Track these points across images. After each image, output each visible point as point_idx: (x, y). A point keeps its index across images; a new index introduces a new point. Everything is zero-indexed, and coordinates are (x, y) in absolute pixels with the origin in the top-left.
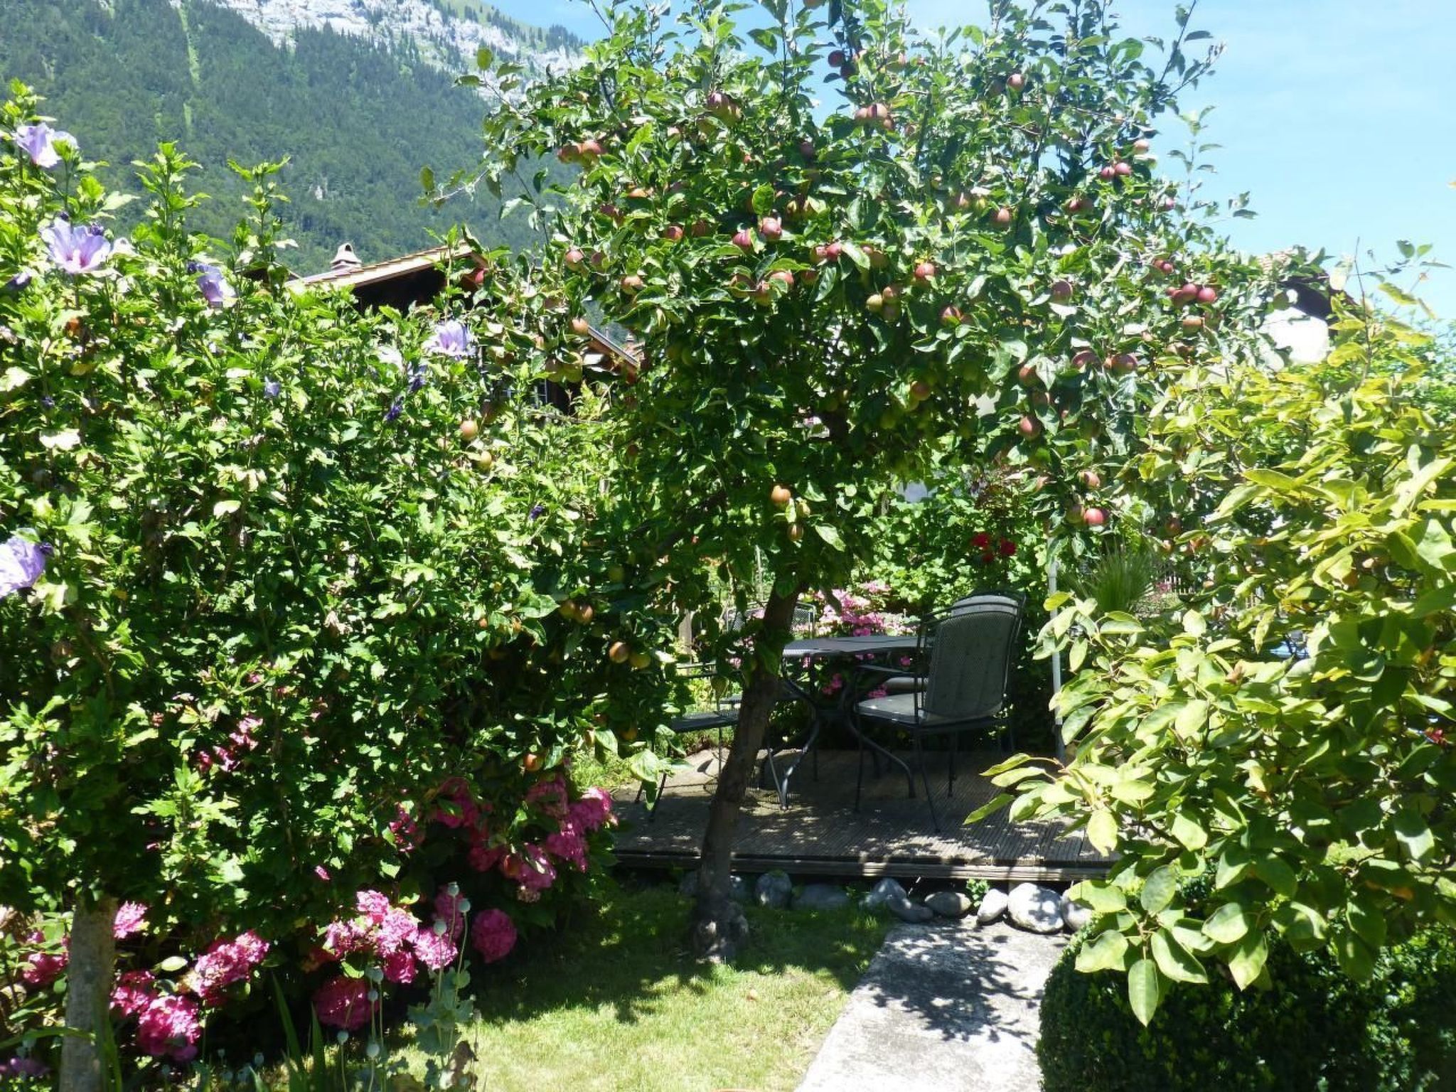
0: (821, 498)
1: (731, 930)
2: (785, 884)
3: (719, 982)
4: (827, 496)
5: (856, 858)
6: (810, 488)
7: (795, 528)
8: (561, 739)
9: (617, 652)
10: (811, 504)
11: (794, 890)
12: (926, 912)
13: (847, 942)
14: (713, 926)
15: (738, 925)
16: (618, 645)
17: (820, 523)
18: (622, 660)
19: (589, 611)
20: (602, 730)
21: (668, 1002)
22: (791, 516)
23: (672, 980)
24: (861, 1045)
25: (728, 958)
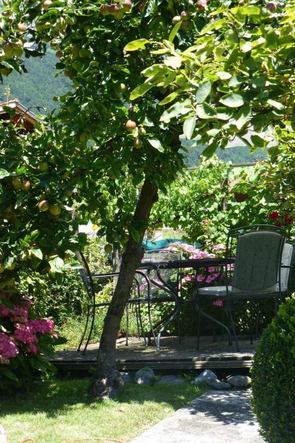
0: (151, 124)
1: (114, 383)
2: (151, 374)
3: (104, 404)
4: (154, 123)
5: (191, 360)
6: (146, 120)
7: (137, 141)
8: (13, 253)
9: (43, 205)
10: (146, 127)
11: (155, 377)
12: (227, 385)
13: (180, 395)
14: (104, 381)
15: (118, 382)
16: (44, 201)
17: (151, 138)
18: (45, 210)
19: (28, 184)
20: (36, 248)
21: (75, 412)
22: (135, 134)
23: (80, 405)
24: (176, 425)
25: (112, 397)
